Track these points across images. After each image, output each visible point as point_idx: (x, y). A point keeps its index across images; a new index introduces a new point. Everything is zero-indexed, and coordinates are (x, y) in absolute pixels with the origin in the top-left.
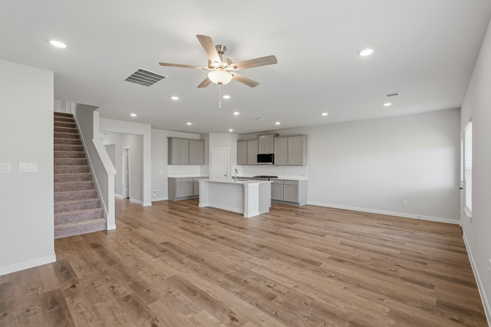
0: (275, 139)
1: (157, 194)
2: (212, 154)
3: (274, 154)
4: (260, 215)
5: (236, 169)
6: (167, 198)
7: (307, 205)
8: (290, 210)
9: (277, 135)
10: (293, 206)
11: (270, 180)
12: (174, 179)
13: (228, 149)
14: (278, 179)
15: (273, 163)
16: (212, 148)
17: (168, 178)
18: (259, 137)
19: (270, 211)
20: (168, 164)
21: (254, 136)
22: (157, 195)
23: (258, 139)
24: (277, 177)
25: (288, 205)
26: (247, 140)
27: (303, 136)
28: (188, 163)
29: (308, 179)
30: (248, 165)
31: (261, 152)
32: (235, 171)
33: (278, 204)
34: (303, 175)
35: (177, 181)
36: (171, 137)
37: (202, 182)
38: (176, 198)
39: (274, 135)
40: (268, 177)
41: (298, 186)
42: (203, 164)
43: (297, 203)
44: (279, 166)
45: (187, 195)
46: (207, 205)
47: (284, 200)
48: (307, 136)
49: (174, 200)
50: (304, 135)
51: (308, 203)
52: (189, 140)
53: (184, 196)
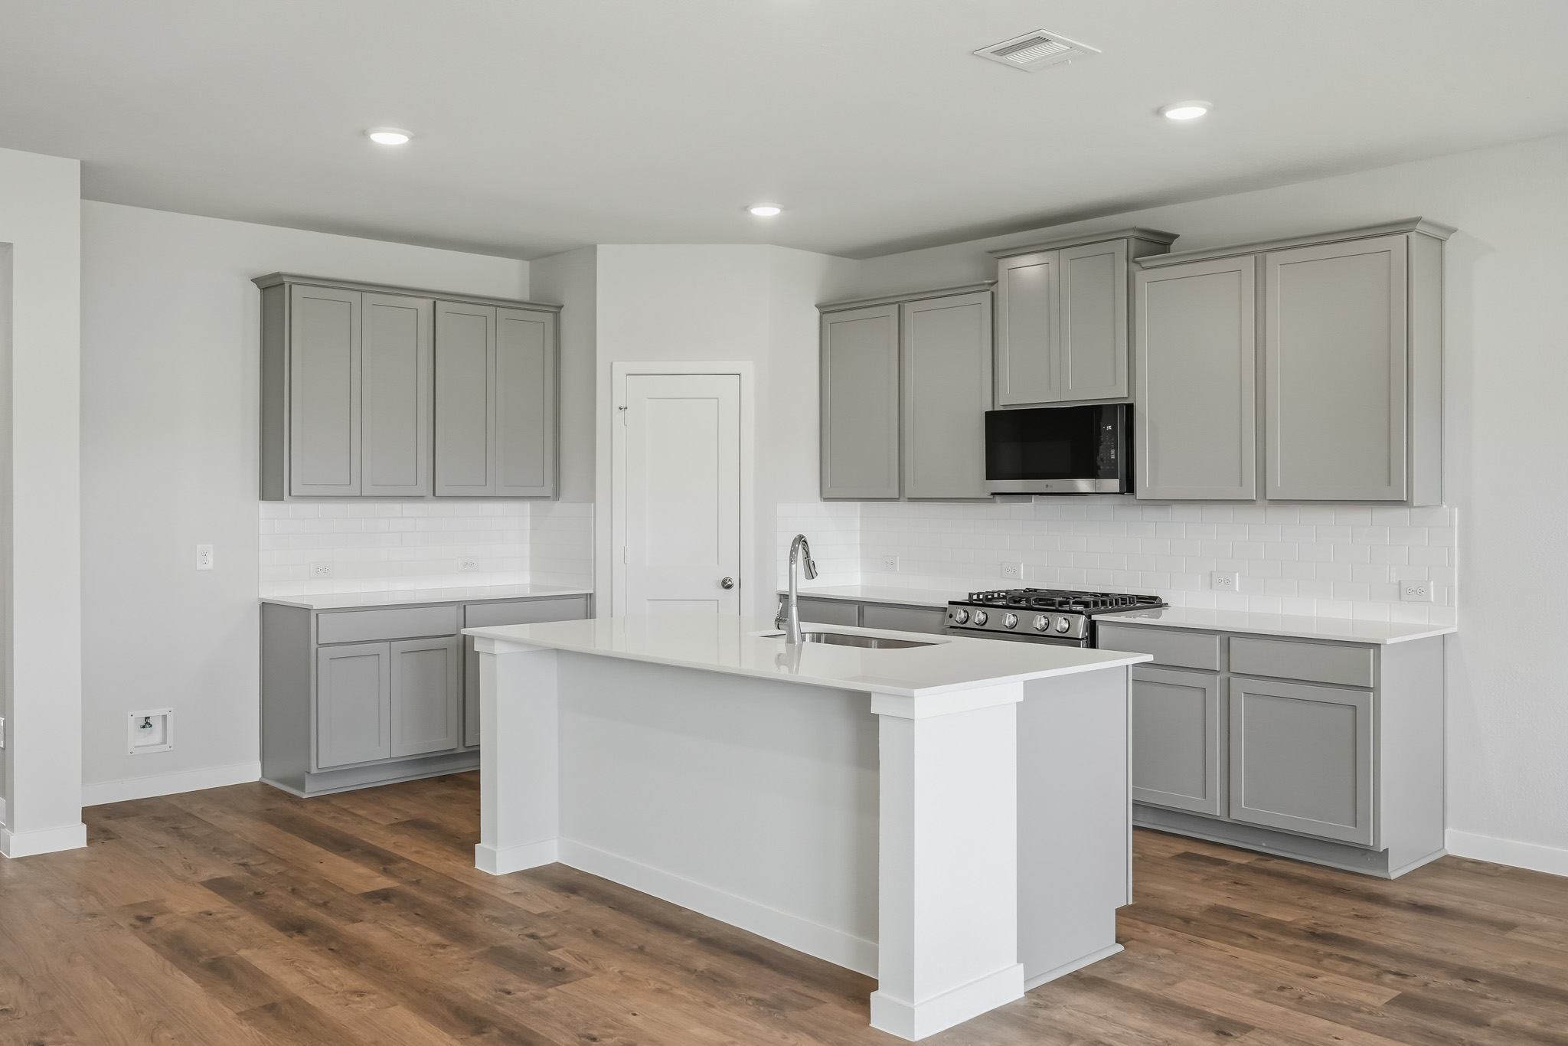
0: (1141, 277)
1: (164, 742)
2: (618, 416)
3: (1130, 408)
4: (1039, 996)
5: (801, 540)
6: (250, 772)
7: (1447, 866)
8: (1313, 935)
9: (1158, 243)
10: (1320, 876)
11: (1101, 631)
12: (303, 613)
13: (747, 368)
14: (1165, 618)
15: (1129, 487)
16: (620, 368)
17: (265, 606)
18: (1001, 262)
19: (1120, 948)
20: (264, 496)
21: (956, 264)
22: (165, 747)
23: (990, 284)
24: (1152, 602)
25: (1272, 865)
26: (900, 301)
27: (1412, 235)
28: (424, 487)
29: (1454, 630)
30: (912, 500)
31: (1019, 394)
32: (792, 559)
33: (1181, 848)
34: (1404, 592)
35: (328, 630)
36: (278, 275)
37: (499, 648)
38: (314, 771)
39: (1132, 242)
40: (1086, 604)
41: (1375, 690)
42: (548, 490)
43: (1363, 851)
44: (1178, 513)
45: (406, 746)
46: (549, 853)
47: (1236, 816)
48: (1440, 236)
49: (302, 788)
50: (1419, 227)
51: (1460, 843)
52: (437, 297)
53: (381, 753)
